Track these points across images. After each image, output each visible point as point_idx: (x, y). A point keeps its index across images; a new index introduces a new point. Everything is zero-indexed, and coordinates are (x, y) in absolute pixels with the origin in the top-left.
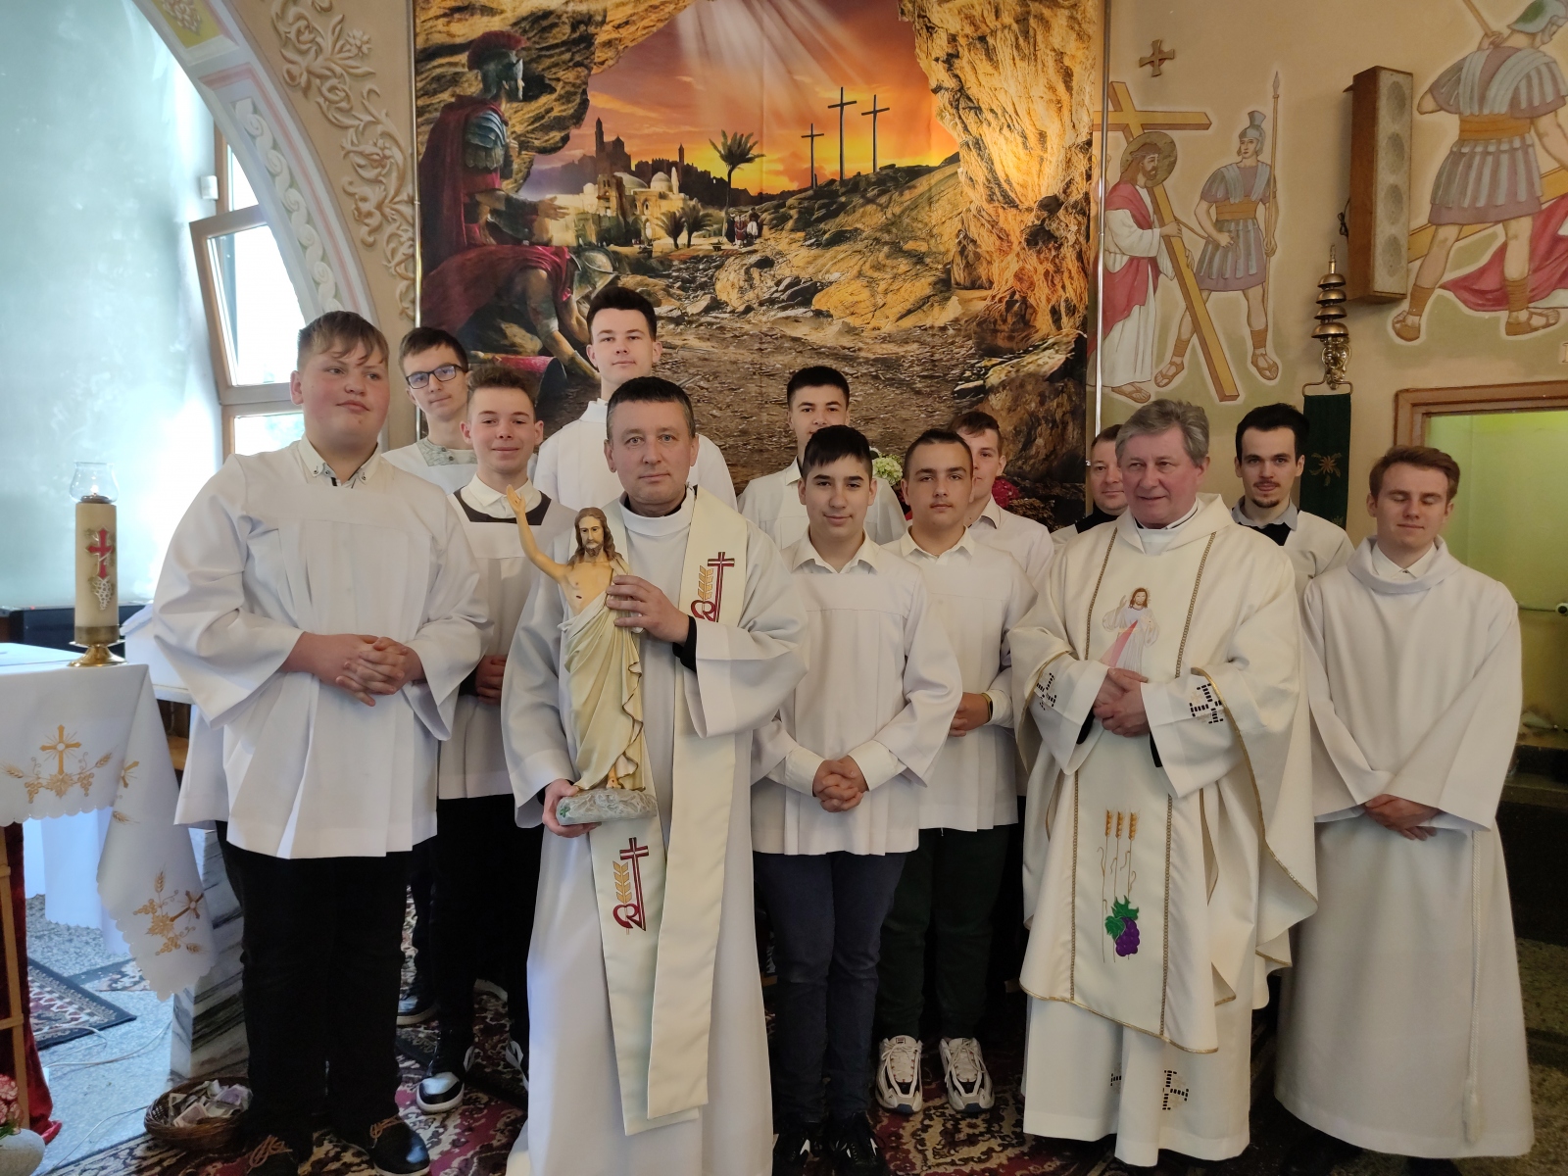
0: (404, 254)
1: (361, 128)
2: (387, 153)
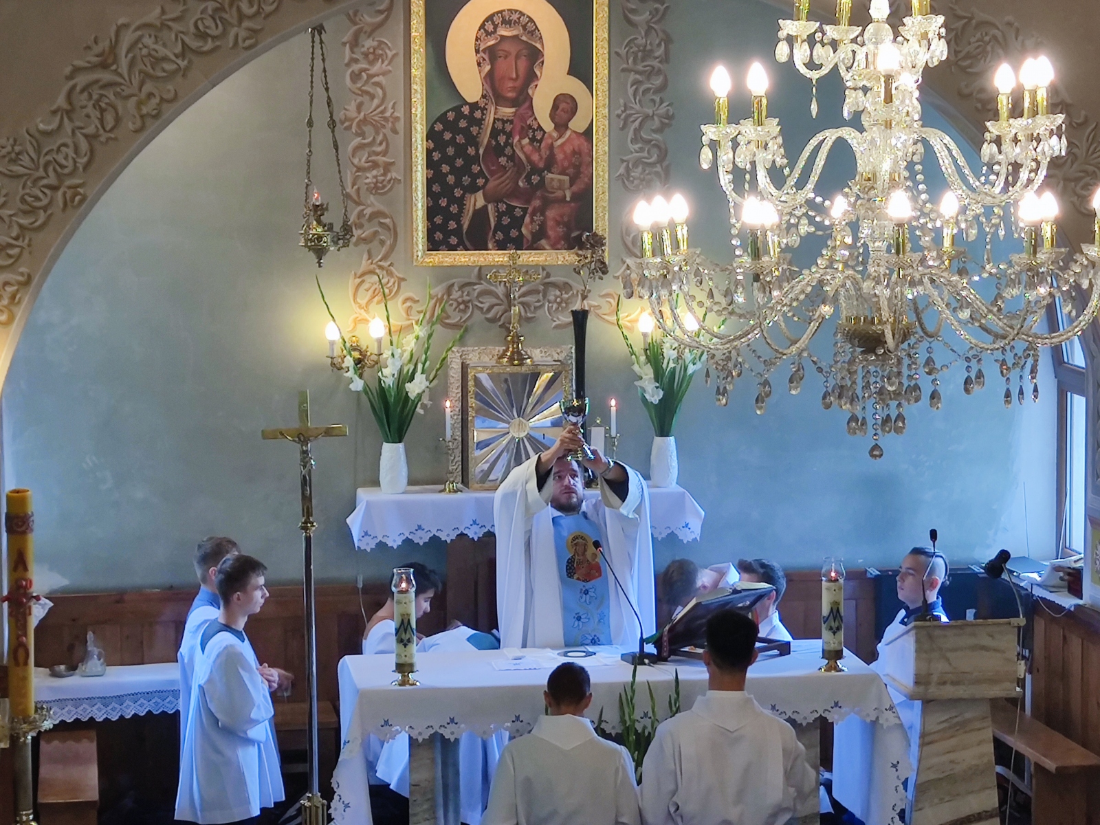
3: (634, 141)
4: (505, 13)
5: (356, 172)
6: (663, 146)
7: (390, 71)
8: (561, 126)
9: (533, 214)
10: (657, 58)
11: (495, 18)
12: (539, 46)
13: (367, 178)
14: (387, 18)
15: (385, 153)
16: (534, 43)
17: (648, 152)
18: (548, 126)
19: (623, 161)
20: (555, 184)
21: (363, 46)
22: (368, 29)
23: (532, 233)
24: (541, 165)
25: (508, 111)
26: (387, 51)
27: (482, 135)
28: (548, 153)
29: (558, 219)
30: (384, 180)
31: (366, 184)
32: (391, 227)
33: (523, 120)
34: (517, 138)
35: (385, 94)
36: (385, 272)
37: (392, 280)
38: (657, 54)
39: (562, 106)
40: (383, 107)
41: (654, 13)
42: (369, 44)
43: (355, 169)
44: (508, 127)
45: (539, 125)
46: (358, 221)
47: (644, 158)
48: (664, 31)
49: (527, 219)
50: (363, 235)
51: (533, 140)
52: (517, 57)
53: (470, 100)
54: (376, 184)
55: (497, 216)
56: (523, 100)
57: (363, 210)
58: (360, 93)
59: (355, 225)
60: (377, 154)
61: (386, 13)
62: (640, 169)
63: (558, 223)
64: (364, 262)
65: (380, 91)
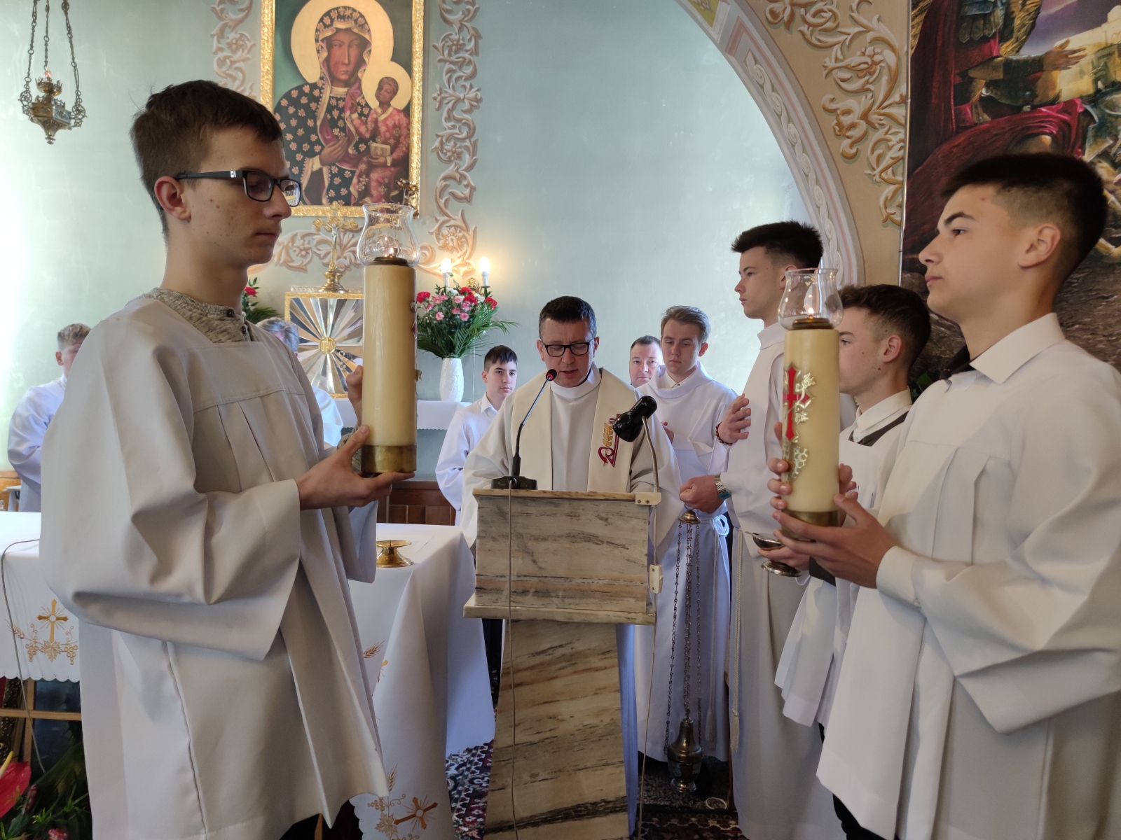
0: (892, 158)
1: (847, 42)
2: (877, 58)
3: (448, 119)
4: (341, 10)
6: (472, 125)
8: (385, 104)
9: (360, 176)
10: (467, 51)
11: (331, 14)
12: (367, 37)
14: (247, 15)
16: (363, 35)
17: (460, 130)
18: (374, 104)
19: (438, 136)
20: (379, 152)
21: (228, 38)
22: (231, 24)
23: (359, 192)
24: (367, 136)
25: (341, 91)
26: (247, 42)
27: (320, 110)
28: (373, 126)
29: (381, 180)
33: (353, 97)
34: (348, 113)
35: (244, 77)
38: (468, 48)
39: (386, 87)
41: (466, 13)
42: (232, 36)
44: (341, 104)
45: (366, 102)
47: (456, 134)
48: (474, 29)
49: (355, 180)
51: (361, 115)
52: (350, 46)
53: (311, 81)
55: (330, 177)
56: (353, 81)
58: (225, 76)
61: (246, 11)
62: (452, 143)
63: (380, 184)
65: (240, 75)
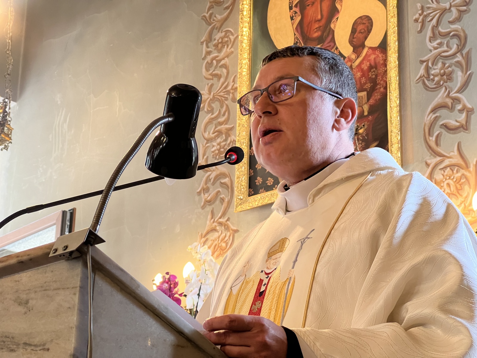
3: (433, 38)
5: (206, 144)
6: (462, 34)
7: (232, 52)
8: (359, 47)
13: (213, 146)
14: (231, 10)
15: (226, 122)
17: (447, 46)
19: (422, 62)
21: (215, 40)
22: (218, 25)
26: (231, 37)
30: (226, 144)
31: (213, 152)
32: (229, 185)
35: (228, 73)
36: (223, 228)
37: (228, 234)
40: (226, 83)
42: (218, 36)
43: (206, 141)
45: (339, 52)
46: (205, 187)
47: (444, 52)
50: (209, 198)
54: (219, 150)
56: (326, 35)
57: (210, 175)
58: (211, 77)
59: (204, 190)
60: (221, 124)
61: (231, 8)
62: (440, 65)
64: (208, 222)
65: (225, 71)
